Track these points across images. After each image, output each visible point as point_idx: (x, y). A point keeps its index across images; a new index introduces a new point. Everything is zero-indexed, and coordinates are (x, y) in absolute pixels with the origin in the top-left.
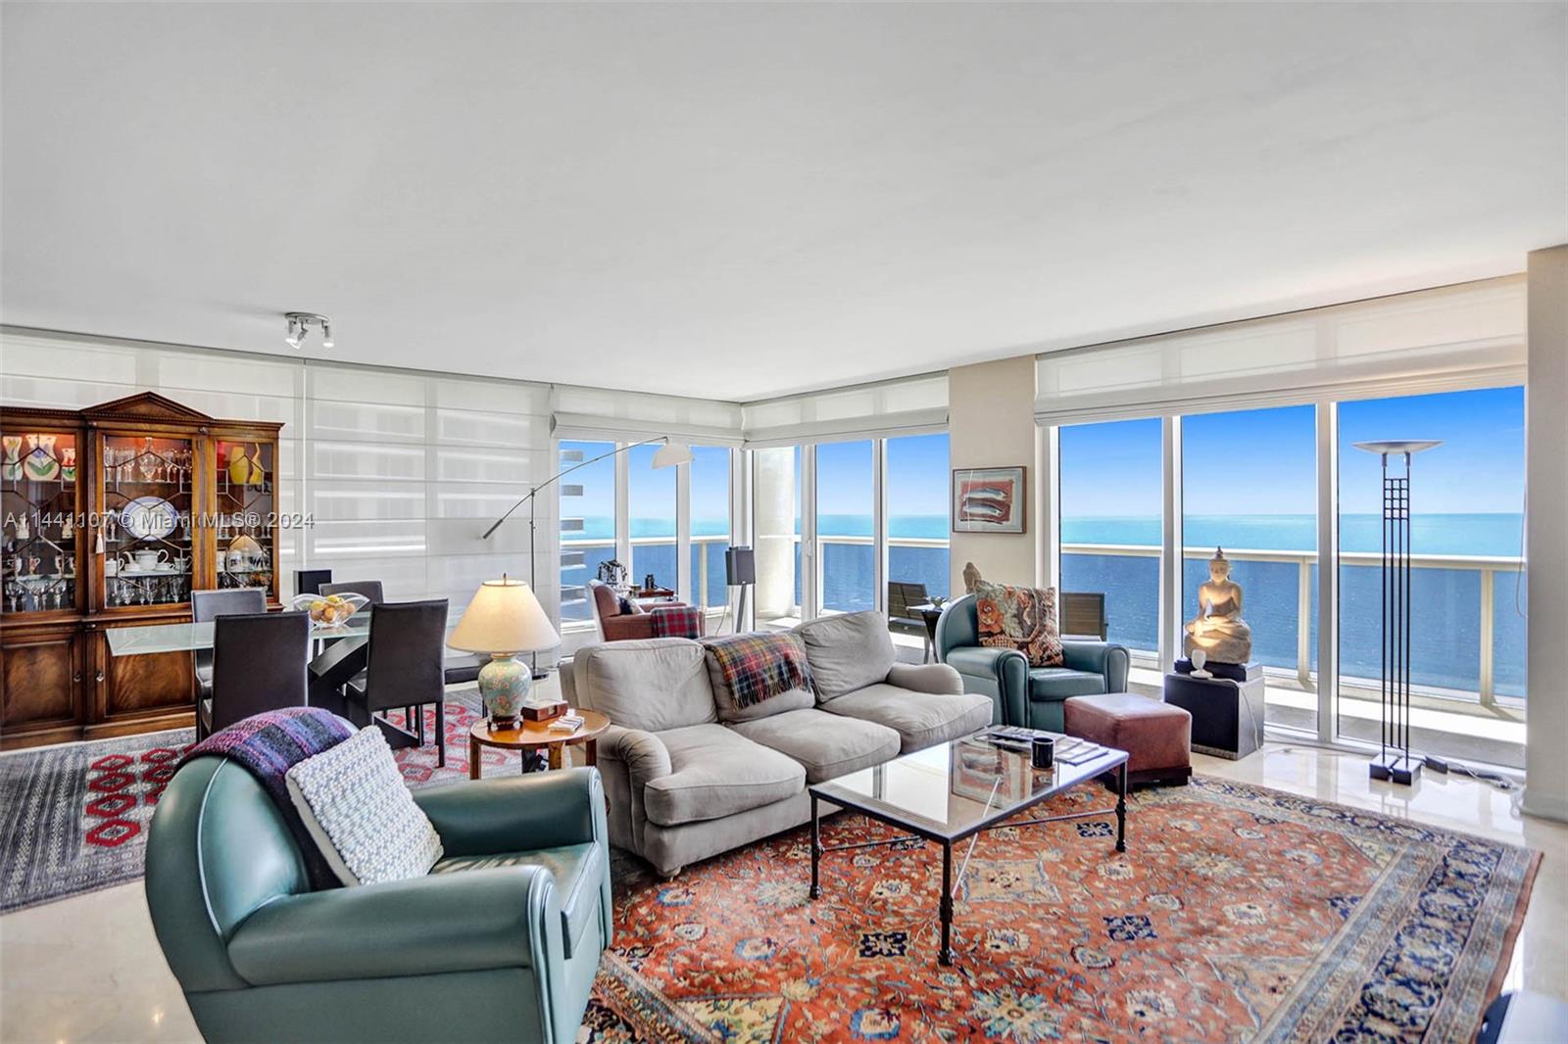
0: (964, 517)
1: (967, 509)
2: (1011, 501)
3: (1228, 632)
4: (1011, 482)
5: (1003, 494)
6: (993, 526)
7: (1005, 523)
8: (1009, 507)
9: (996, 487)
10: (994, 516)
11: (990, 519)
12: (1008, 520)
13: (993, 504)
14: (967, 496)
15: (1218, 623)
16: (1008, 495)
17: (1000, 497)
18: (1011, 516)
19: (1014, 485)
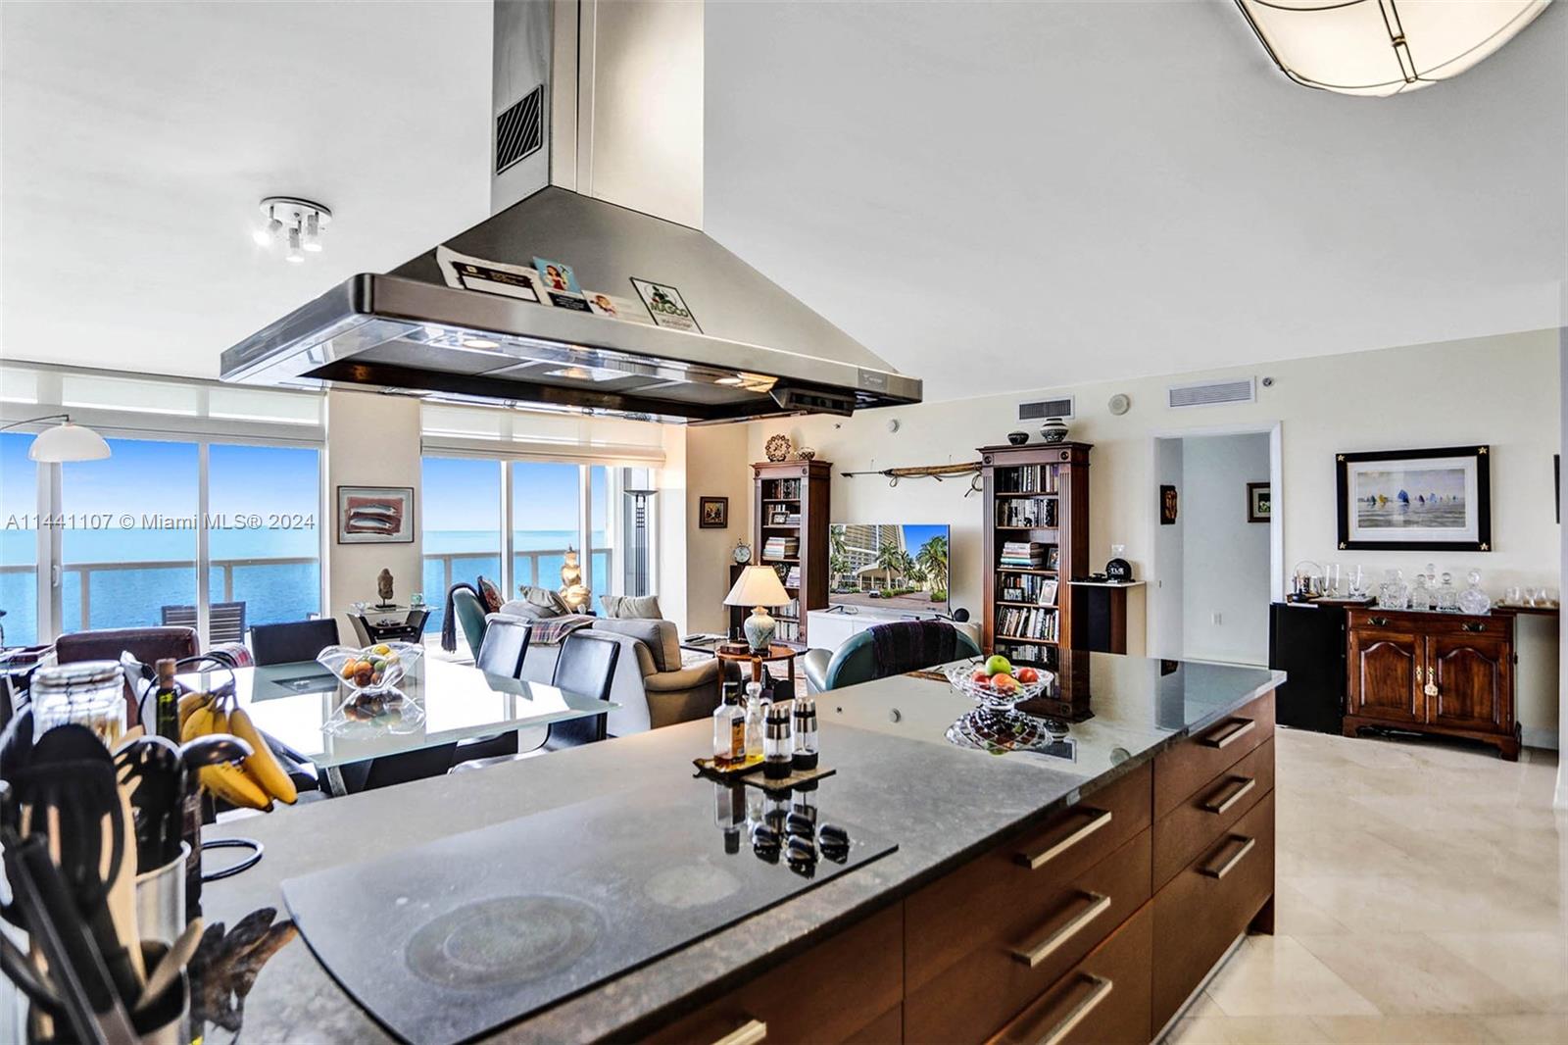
0: (351, 529)
1: (352, 522)
2: (401, 516)
3: (584, 592)
4: (401, 500)
5: (393, 510)
6: (384, 537)
7: (395, 534)
8: (399, 521)
9: (386, 504)
10: (385, 529)
11: (381, 531)
12: (398, 531)
13: (384, 519)
14: (353, 511)
15: (575, 588)
16: (398, 510)
17: (391, 512)
18: (401, 529)
19: (404, 503)
